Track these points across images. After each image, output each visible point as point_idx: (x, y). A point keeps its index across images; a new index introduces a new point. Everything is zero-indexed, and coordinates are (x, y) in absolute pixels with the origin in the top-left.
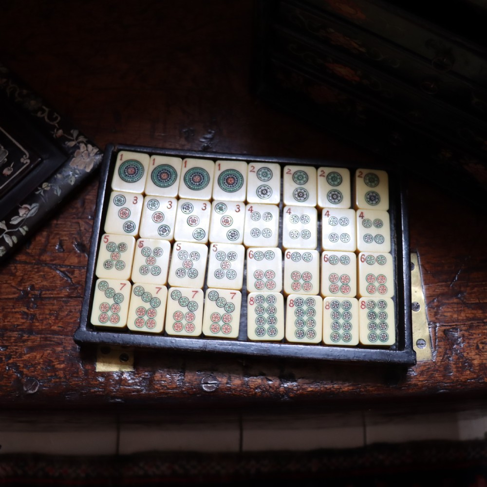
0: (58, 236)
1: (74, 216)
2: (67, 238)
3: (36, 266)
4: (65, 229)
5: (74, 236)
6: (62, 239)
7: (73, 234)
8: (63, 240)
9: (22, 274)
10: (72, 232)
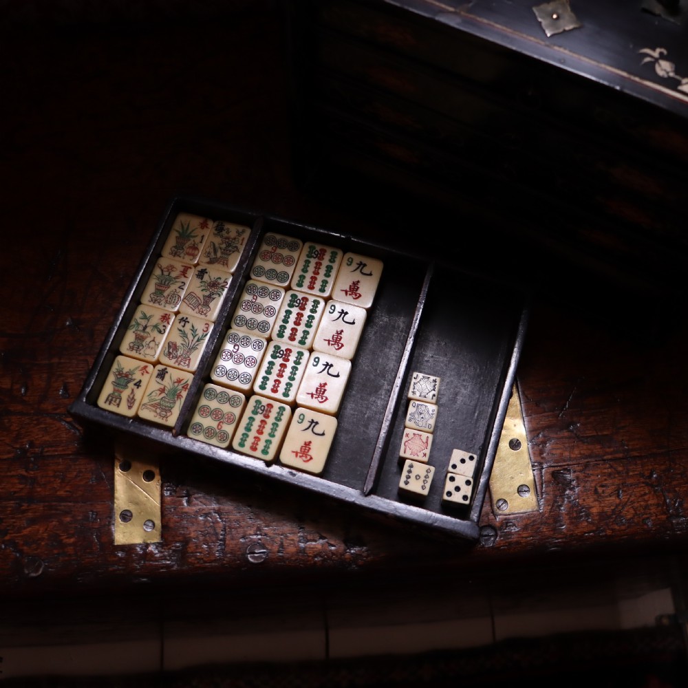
0: (62, 379)
1: (81, 352)
2: (73, 380)
3: (35, 418)
4: (71, 369)
5: (81, 377)
6: (67, 381)
7: (80, 375)
8: (68, 383)
9: (17, 429)
10: (80, 372)
